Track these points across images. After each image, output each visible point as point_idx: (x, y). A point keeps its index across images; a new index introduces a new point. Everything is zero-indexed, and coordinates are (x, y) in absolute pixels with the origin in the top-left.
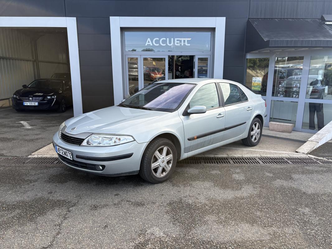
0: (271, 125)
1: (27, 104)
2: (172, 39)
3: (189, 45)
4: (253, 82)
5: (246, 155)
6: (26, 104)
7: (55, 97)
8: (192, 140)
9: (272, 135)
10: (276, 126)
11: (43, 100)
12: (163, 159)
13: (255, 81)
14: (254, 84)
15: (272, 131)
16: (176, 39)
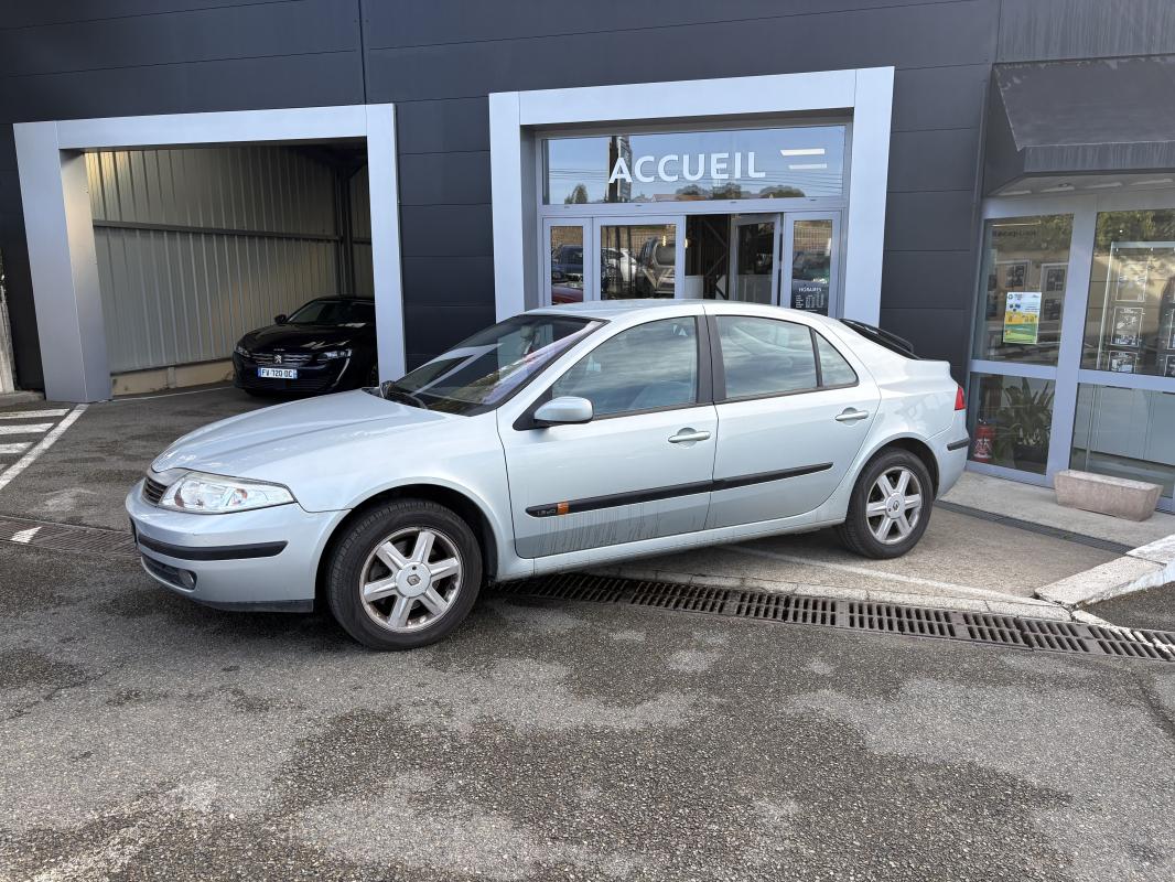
0: (1061, 482)
1: (268, 373)
2: (702, 157)
3: (762, 175)
4: (1008, 309)
5: (819, 588)
6: (265, 375)
7: (349, 355)
8: (546, 515)
9: (1059, 526)
10: (1080, 488)
11: (313, 362)
12: (414, 572)
13: (1018, 306)
14: (1010, 319)
15: (1066, 509)
16: (714, 157)
